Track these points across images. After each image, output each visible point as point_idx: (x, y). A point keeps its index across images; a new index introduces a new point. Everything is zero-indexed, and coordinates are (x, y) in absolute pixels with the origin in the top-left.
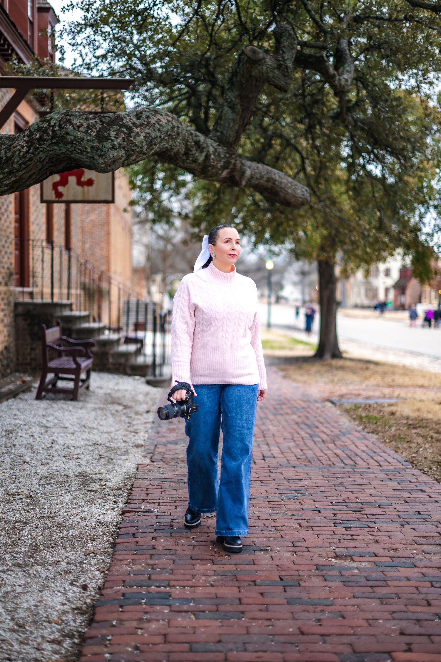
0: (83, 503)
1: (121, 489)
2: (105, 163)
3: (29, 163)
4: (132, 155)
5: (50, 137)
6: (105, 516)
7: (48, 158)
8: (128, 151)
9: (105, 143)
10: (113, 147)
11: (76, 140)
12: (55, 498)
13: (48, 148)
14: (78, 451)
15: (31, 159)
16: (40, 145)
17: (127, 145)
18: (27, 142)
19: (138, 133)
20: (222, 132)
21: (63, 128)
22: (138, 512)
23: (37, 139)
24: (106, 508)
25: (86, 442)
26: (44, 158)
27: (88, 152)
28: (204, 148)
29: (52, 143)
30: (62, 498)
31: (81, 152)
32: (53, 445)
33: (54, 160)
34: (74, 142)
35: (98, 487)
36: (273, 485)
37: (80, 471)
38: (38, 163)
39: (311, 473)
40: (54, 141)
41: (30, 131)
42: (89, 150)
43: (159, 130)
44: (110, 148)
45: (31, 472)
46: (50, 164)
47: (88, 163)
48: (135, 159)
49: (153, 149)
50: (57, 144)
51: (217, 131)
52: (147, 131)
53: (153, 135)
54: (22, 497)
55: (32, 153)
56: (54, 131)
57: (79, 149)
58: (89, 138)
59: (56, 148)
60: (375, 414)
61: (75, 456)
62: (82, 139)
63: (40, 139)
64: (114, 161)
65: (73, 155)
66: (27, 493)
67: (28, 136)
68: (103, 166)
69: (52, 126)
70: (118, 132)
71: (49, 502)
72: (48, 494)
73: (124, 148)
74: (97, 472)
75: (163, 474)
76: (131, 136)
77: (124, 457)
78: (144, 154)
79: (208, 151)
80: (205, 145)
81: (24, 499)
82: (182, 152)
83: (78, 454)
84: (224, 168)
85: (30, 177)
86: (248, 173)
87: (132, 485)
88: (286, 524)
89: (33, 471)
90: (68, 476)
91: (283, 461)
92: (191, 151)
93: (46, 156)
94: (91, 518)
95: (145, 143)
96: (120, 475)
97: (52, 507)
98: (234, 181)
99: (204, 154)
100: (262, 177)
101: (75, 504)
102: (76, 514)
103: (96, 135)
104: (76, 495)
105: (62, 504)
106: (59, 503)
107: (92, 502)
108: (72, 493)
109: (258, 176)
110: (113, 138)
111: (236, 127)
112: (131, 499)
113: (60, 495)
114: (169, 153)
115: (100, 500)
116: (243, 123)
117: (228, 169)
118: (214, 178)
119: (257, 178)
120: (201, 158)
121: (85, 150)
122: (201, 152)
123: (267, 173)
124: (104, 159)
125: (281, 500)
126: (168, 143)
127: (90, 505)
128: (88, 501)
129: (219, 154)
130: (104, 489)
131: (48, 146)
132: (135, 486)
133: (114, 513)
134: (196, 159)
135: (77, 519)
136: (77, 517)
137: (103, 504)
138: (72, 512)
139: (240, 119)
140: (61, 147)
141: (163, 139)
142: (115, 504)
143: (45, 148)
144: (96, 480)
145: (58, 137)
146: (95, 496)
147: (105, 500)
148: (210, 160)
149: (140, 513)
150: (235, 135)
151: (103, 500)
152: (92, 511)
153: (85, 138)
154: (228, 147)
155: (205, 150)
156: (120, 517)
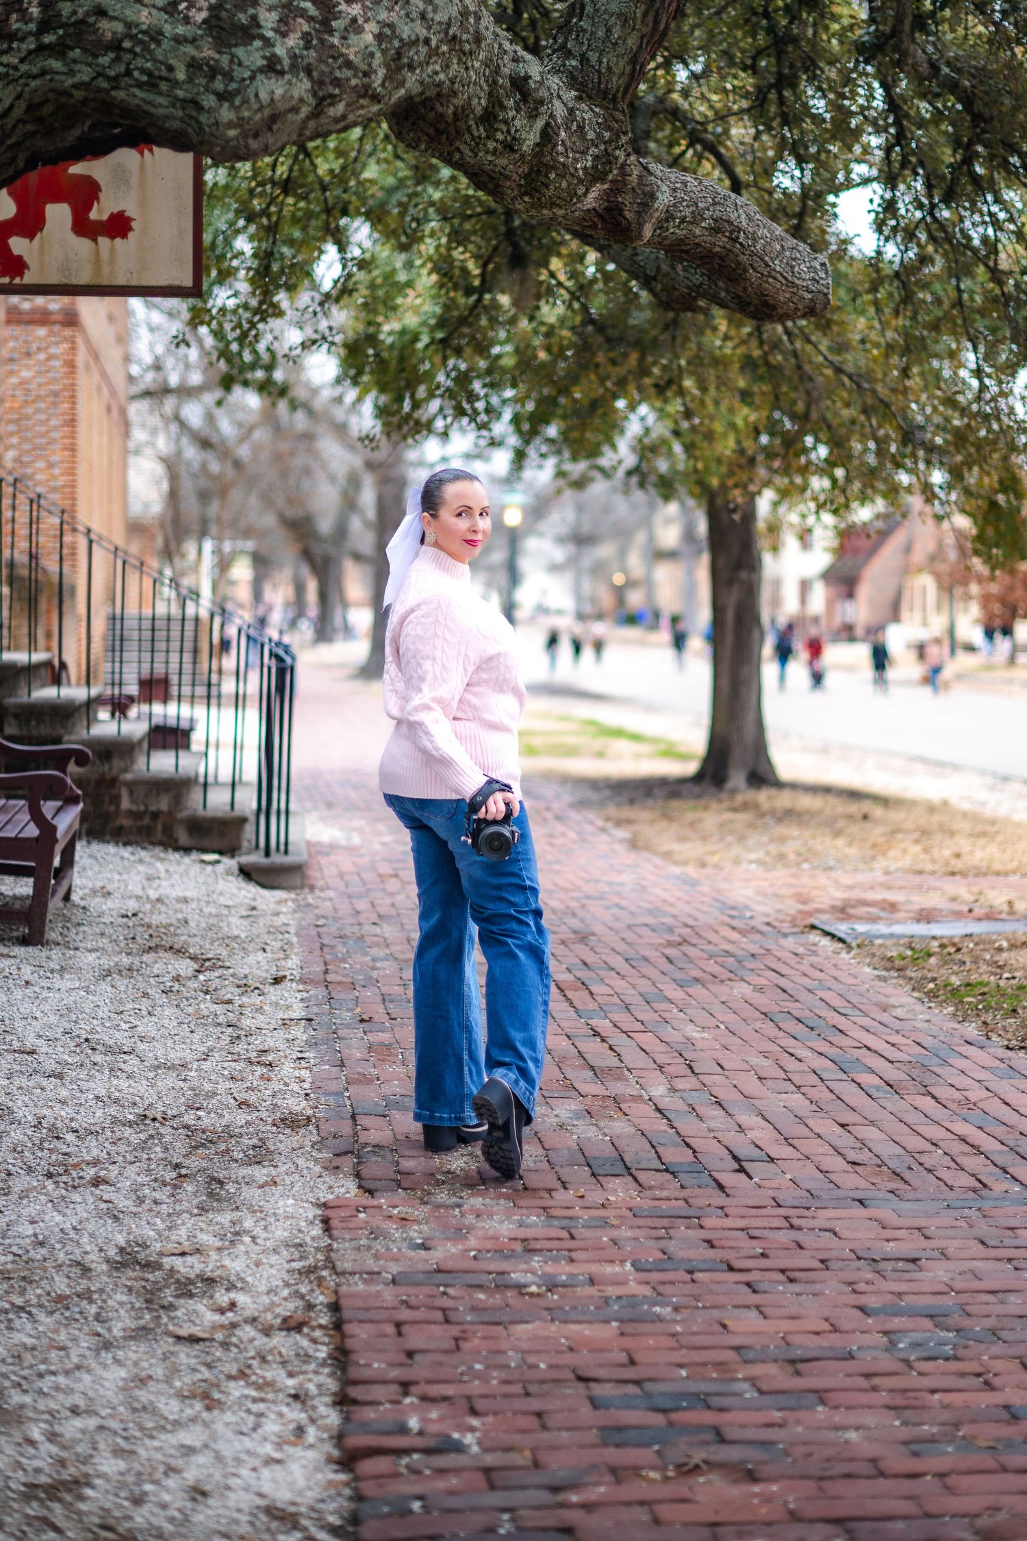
0: (175, 1405)
1: (298, 1328)
2: (240, 123)
4: (333, 99)
5: (32, 27)
6: (279, 1471)
7: (22, 105)
8: (321, 83)
9: (240, 52)
10: (272, 67)
11: (132, 37)
12: (62, 1380)
13: (24, 68)
17: (320, 60)
19: (354, 20)
20: (584, 59)
22: (406, 1451)
24: (271, 1427)
26: (7, 102)
27: (176, 83)
28: (541, 102)
29: (41, 48)
30: (87, 1378)
31: (152, 84)
33: (47, 110)
34: (127, 44)
35: (211, 1317)
36: (833, 1290)
39: (931, 1228)
40: (48, 39)
42: (181, 75)
43: (423, 16)
44: (261, 70)
46: (30, 127)
47: (176, 125)
48: (344, 117)
49: (401, 84)
50: (59, 50)
51: (569, 54)
52: (383, 15)
53: (406, 31)
57: (143, 71)
58: (181, 30)
59: (56, 65)
60: (982, 974)
62: (156, 35)
64: (274, 118)
65: (120, 94)
68: (232, 133)
70: (287, 14)
73: (308, 71)
74: (186, 1246)
75: (425, 1247)
76: (331, 31)
77: (259, 1174)
78: (376, 98)
79: (552, 116)
80: (543, 93)
82: (479, 111)
84: (596, 176)
86: (664, 198)
87: (335, 1307)
92: (503, 108)
93: (19, 97)
94: (228, 1488)
95: (378, 58)
96: (274, 1259)
97: (57, 1428)
98: (619, 224)
99: (540, 124)
100: (697, 217)
101: (144, 1408)
102: (162, 1468)
103: (205, 21)
104: (136, 1364)
105: (96, 1414)
106: (82, 1404)
107: (208, 1398)
108: (120, 1354)
109: (687, 212)
110: (270, 34)
111: (630, 42)
112: (355, 1383)
113: (78, 1367)
114: (440, 109)
115: (237, 1390)
116: (655, 29)
117: (603, 181)
118: (561, 212)
119: (683, 220)
120: (531, 138)
121: (164, 73)
122: (533, 116)
123: (715, 204)
124: (237, 109)
125: (902, 1367)
126: (447, 67)
127: (205, 1415)
128: (193, 1396)
129: (581, 128)
130: (234, 1325)
131: (22, 60)
132: (346, 1314)
133: (311, 1454)
134: (514, 138)
135: (171, 1492)
136: (171, 1482)
137: (255, 1408)
138: (141, 1451)
139: (645, 14)
140: (75, 61)
141: (435, 52)
142: (298, 1405)
143: (16, 68)
144: (190, 1282)
145: (63, 26)
146: (209, 1366)
147: (259, 1388)
148: (555, 145)
149: (416, 1456)
150: (628, 69)
151: (248, 1385)
152: (221, 1446)
153: (167, 28)
154: (606, 108)
155: (543, 109)
156: (342, 1477)
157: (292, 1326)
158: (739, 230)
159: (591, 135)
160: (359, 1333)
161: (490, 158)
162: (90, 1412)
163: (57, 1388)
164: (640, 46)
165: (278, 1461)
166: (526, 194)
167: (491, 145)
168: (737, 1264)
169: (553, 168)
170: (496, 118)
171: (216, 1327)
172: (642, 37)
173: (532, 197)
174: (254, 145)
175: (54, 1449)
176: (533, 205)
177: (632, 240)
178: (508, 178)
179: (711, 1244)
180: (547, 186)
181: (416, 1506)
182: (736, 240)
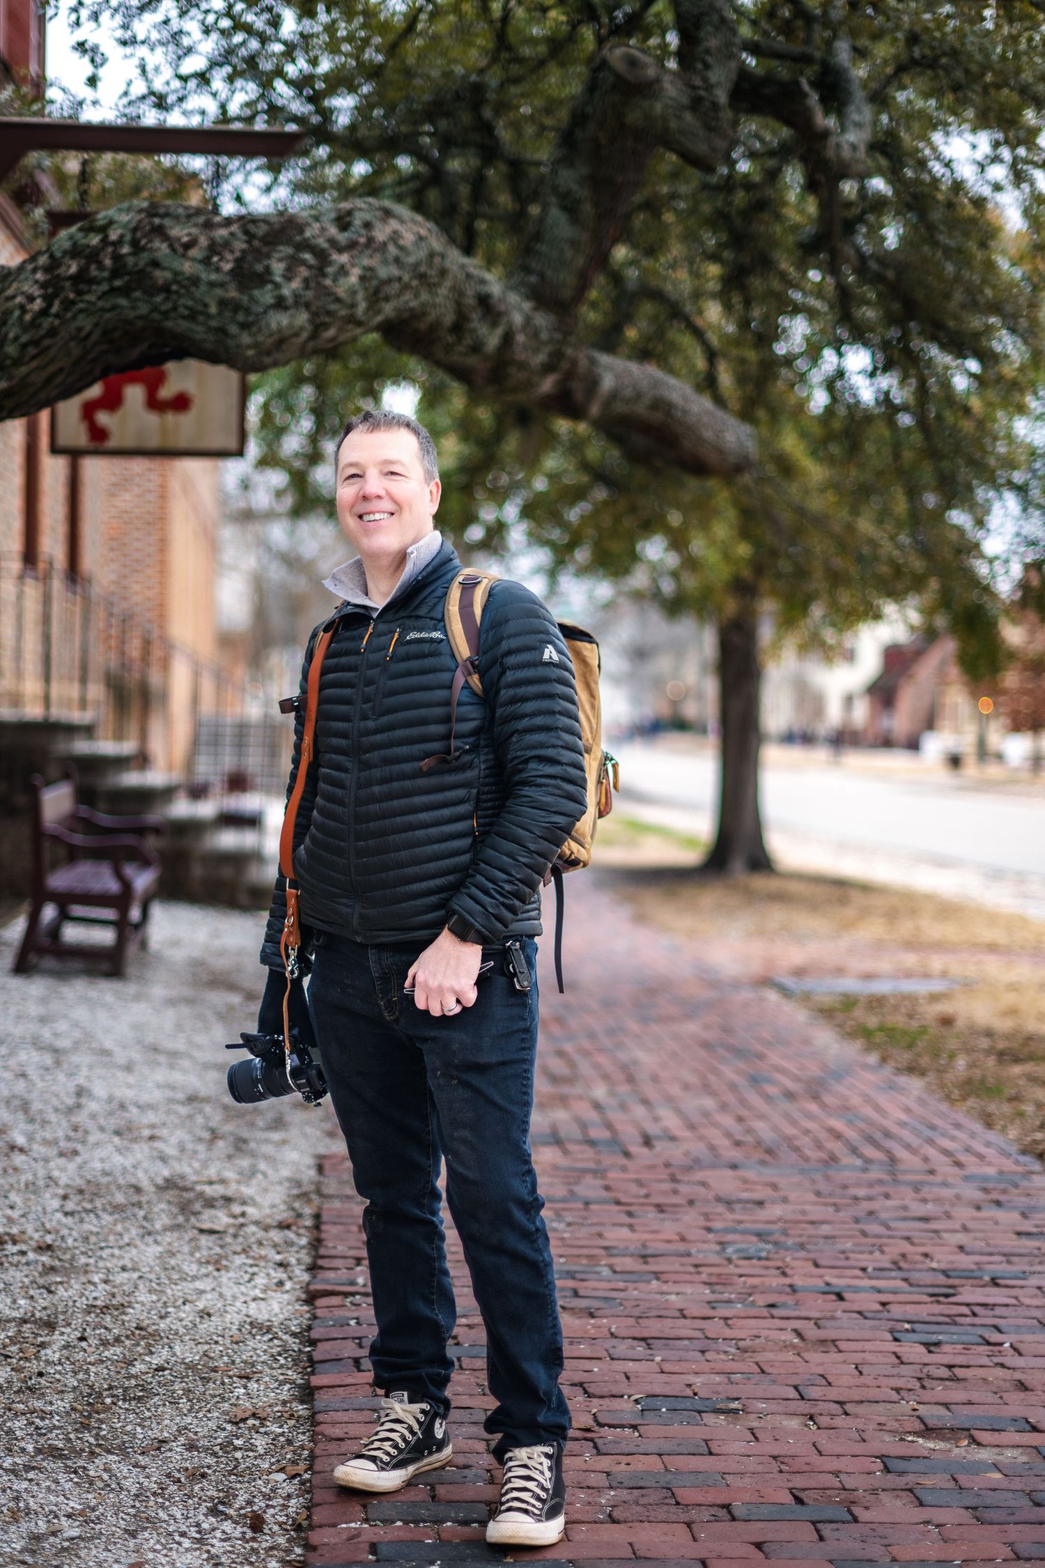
0: (194, 1267)
1: (288, 1227)
2: (256, 345)
3: (47, 342)
4: (326, 326)
5: (106, 274)
6: (262, 1304)
7: (99, 331)
8: (317, 314)
9: (256, 293)
10: (280, 304)
11: (179, 283)
12: (116, 1252)
13: (100, 304)
14: (151, 1117)
15: (52, 332)
16: (80, 293)
17: (317, 297)
18: (44, 285)
19: (343, 266)
20: (542, 275)
21: (143, 249)
22: (353, 1294)
23: (72, 278)
24: (260, 1280)
25: (170, 1094)
26: (87, 329)
27: (209, 316)
28: (500, 315)
29: (113, 290)
30: (134, 1251)
31: (193, 316)
32: (83, 1101)
33: (117, 334)
34: (174, 288)
35: (226, 1220)
36: (691, 1218)
37: (166, 1173)
38: (72, 344)
39: (783, 1183)
40: (117, 283)
41: (52, 256)
42: (213, 310)
43: (397, 260)
44: (271, 306)
45: (35, 1175)
46: (105, 347)
47: (210, 345)
49: (379, 312)
50: (125, 291)
52: (366, 262)
53: (382, 273)
54: (24, 1247)
55: (57, 316)
56: (117, 257)
57: (187, 307)
58: (214, 277)
59: (123, 302)
60: (899, 1021)
61: (146, 1133)
62: (195, 281)
63: (81, 279)
64: (281, 341)
65: (169, 324)
66: (36, 1236)
67: (48, 269)
68: (250, 353)
69: (114, 244)
70: (293, 264)
71: (101, 1264)
72: (93, 1239)
73: (307, 306)
74: (214, 1178)
76: (324, 275)
77: (276, 1136)
79: (510, 324)
80: (502, 308)
81: (31, 1256)
82: (448, 324)
83: (153, 1126)
84: (548, 368)
85: (49, 380)
86: (607, 383)
87: (317, 1217)
88: (764, 1333)
89: (41, 1173)
90: (138, 1190)
91: (699, 1149)
93: (96, 325)
94: (226, 1312)
95: (360, 296)
96: (279, 1188)
97: (111, 1278)
98: (570, 402)
99: (500, 331)
101: (173, 1268)
102: (181, 1301)
103: (232, 270)
104: (170, 1244)
105: (139, 1270)
106: (129, 1265)
107: (218, 1264)
108: (159, 1238)
110: (278, 279)
111: (578, 261)
112: (323, 1257)
113: (128, 1245)
114: (414, 326)
115: (239, 1260)
117: (556, 372)
120: (493, 341)
121: (200, 308)
124: (253, 335)
125: (725, 1262)
126: (416, 296)
127: (216, 1273)
128: (208, 1262)
130: (242, 1225)
131: (100, 298)
132: (325, 1218)
133: (286, 1296)
134: (479, 343)
135: (188, 1313)
136: (187, 1308)
137: (250, 1270)
138: (169, 1292)
140: (137, 300)
141: (406, 287)
142: (281, 1269)
143: (93, 304)
144: (214, 1199)
145: (130, 273)
146: (222, 1247)
147: (253, 1258)
148: (514, 347)
149: (358, 1297)
151: (248, 1257)
152: (225, 1291)
153: (204, 276)
154: (560, 316)
155: (503, 319)
156: (306, 1308)
157: (283, 1226)
159: (545, 337)
160: (330, 1231)
162: (134, 1269)
163: (113, 1256)
165: (263, 1299)
168: (623, 1200)
169: (513, 364)
170: (462, 328)
171: (228, 1226)
172: (591, 258)
174: (267, 360)
175: (108, 1288)
179: (607, 1188)
180: (507, 377)
181: (353, 1322)
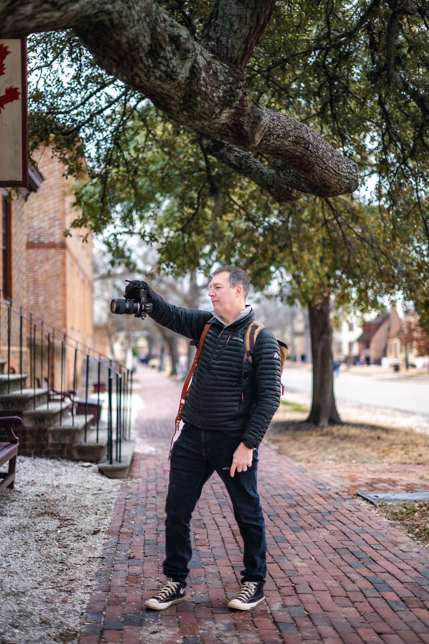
20: (218, 41)
51: (210, 39)
84: (226, 103)
92: (164, 50)
98: (241, 134)
99: (188, 65)
100: (286, 135)
109: (280, 132)
111: (244, 31)
114: (117, 38)
116: (257, 24)
117: (231, 107)
118: (206, 123)
119: (278, 136)
120: (183, 73)
122: (184, 59)
123: (295, 128)
129: (215, 73)
134: (172, 71)
139: (252, 15)
148: (199, 80)
150: (243, 46)
154: (231, 67)
155: (190, 55)
158: (309, 143)
159: (221, 78)
161: (159, 83)
164: (250, 34)
166: (184, 109)
167: (158, 73)
169: (199, 94)
170: (158, 55)
172: (251, 28)
173: (188, 112)
176: (189, 118)
177: (249, 143)
178: (172, 98)
180: (196, 105)
182: (307, 149)
